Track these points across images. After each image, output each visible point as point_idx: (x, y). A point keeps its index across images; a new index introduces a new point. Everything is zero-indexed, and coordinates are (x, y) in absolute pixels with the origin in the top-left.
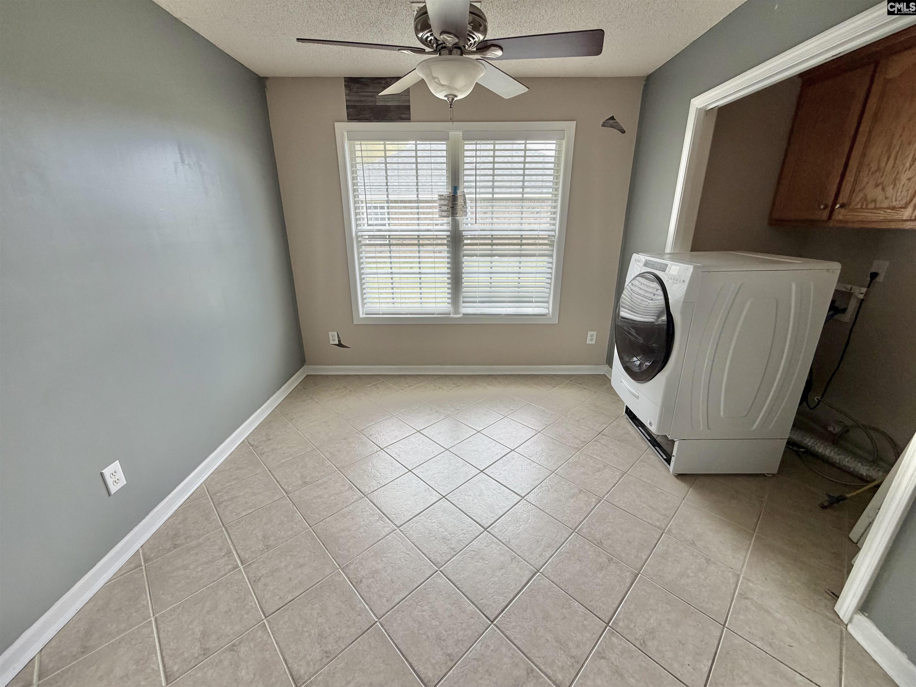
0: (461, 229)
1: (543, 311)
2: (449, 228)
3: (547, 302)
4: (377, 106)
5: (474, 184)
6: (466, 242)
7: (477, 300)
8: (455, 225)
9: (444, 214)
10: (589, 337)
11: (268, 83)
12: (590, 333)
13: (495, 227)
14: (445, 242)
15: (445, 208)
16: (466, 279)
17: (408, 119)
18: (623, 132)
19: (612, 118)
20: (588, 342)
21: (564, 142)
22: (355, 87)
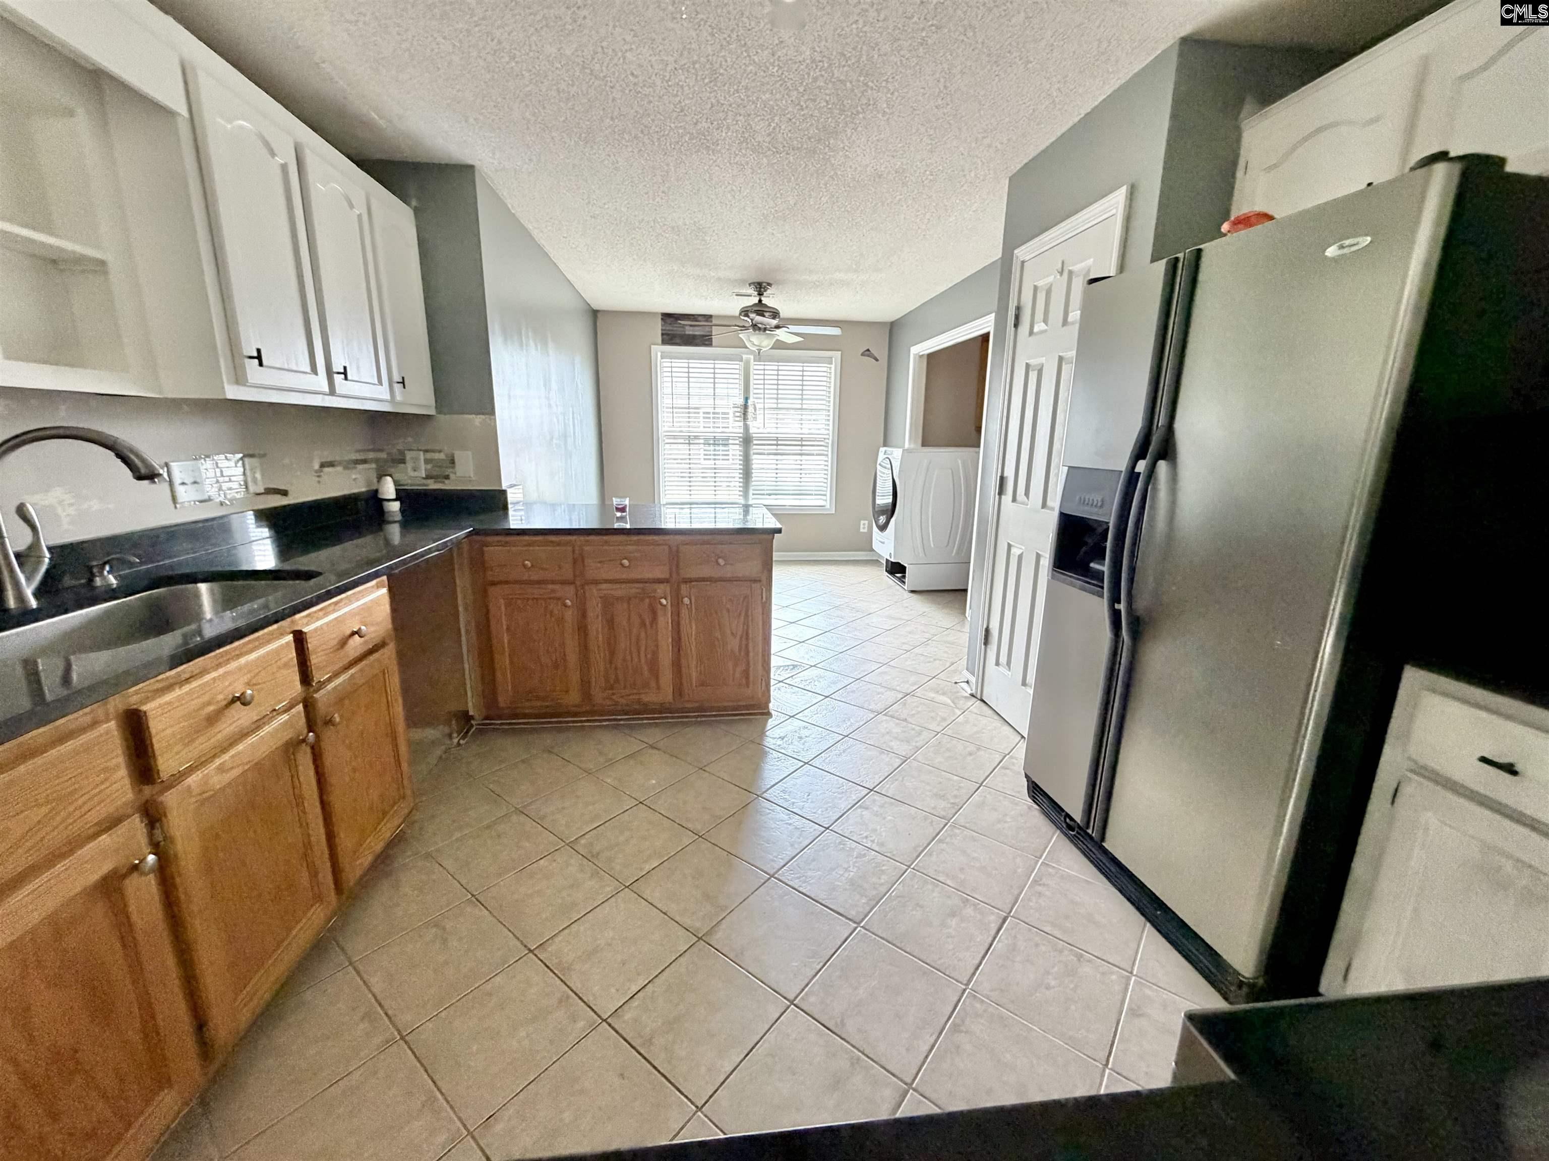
0: (751, 431)
1: (822, 503)
2: (742, 431)
3: (825, 495)
4: (685, 335)
5: (762, 396)
6: (755, 442)
7: (765, 492)
8: (746, 427)
9: (738, 419)
10: (862, 526)
11: (599, 315)
12: (862, 522)
13: (779, 430)
14: (737, 442)
15: (738, 414)
16: (755, 474)
17: (710, 345)
18: (877, 360)
19: (868, 350)
20: (862, 530)
21: (833, 366)
22: (669, 320)
